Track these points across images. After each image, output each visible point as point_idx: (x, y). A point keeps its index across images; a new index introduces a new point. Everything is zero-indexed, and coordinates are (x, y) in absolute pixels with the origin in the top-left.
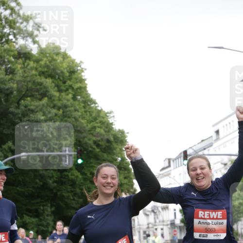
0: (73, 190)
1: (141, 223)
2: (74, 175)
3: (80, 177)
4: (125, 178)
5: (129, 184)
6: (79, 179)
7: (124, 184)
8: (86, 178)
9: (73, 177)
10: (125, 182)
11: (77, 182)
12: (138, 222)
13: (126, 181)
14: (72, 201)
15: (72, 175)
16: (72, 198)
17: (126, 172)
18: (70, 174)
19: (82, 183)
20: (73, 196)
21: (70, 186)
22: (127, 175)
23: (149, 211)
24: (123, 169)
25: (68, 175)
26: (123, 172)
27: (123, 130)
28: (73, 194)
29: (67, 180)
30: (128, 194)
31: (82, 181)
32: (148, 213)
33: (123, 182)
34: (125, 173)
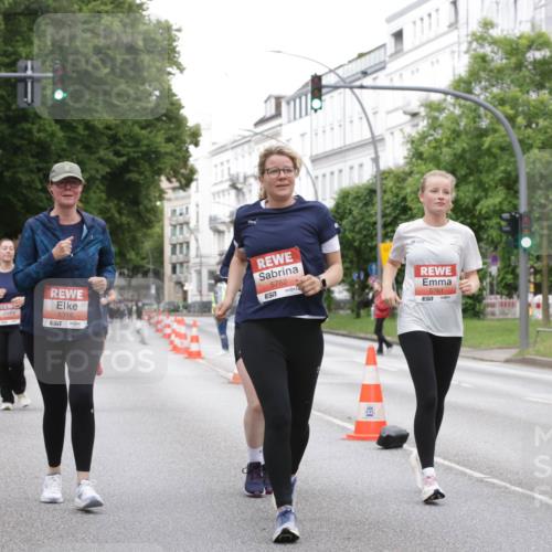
0: (40, 165)
1: (203, 251)
2: (45, 131)
3: (60, 134)
4: (169, 140)
5: (179, 154)
6: (55, 140)
7: (166, 153)
8: (75, 139)
9: (42, 135)
10: (168, 150)
11: (53, 148)
12: (198, 248)
13: (170, 147)
14: (41, 194)
15: (39, 131)
16: (40, 187)
17: (172, 126)
18: (35, 128)
19: (64, 150)
20: (41, 183)
21: (33, 156)
22: (174, 133)
23: (224, 223)
24: (164, 118)
25: (30, 132)
26: (165, 126)
27: (167, 21)
28: (41, 175)
29: (25, 142)
30: (174, 180)
31: (64, 146)
32: (222, 228)
33: (163, 150)
34: (170, 129)
